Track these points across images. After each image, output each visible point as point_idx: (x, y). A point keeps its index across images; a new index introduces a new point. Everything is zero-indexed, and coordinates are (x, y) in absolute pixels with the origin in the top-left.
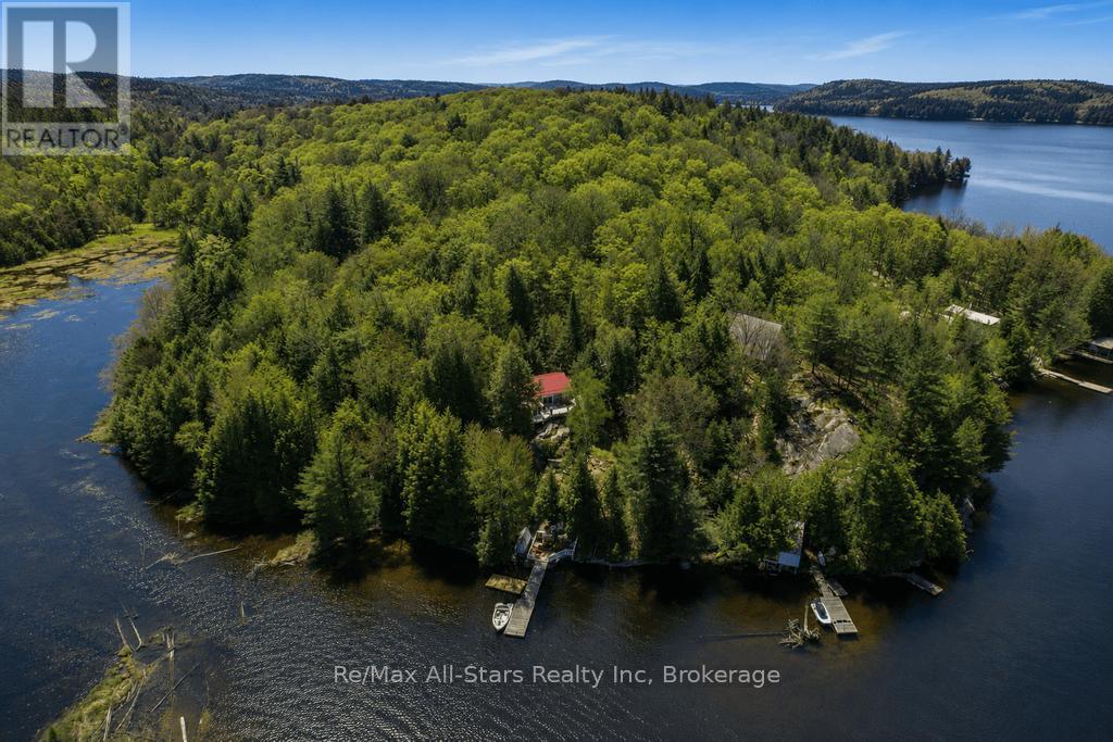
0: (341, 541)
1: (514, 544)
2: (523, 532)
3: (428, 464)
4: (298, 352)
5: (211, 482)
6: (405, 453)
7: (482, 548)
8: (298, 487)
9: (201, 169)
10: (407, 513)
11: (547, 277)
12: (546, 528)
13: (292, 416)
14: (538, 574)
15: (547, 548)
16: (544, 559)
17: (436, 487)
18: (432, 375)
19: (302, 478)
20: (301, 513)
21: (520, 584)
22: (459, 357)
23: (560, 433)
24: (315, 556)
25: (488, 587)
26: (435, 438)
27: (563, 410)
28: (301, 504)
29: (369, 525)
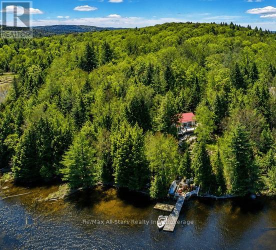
0: (81, 190)
1: (168, 188)
2: (173, 183)
3: (126, 148)
4: (66, 104)
5: (19, 162)
6: (115, 145)
7: (153, 190)
8: (61, 163)
9: (35, 52)
10: (116, 174)
11: (184, 74)
12: (185, 181)
13: (61, 129)
14: (180, 202)
15: (185, 190)
16: (184, 195)
17: (130, 160)
18: (129, 110)
19: (64, 158)
20: (62, 175)
21: (171, 207)
22: (142, 102)
23: (191, 139)
24: (68, 196)
25: (155, 209)
26: (130, 136)
27: (192, 129)
28: (62, 171)
29: (96, 182)
